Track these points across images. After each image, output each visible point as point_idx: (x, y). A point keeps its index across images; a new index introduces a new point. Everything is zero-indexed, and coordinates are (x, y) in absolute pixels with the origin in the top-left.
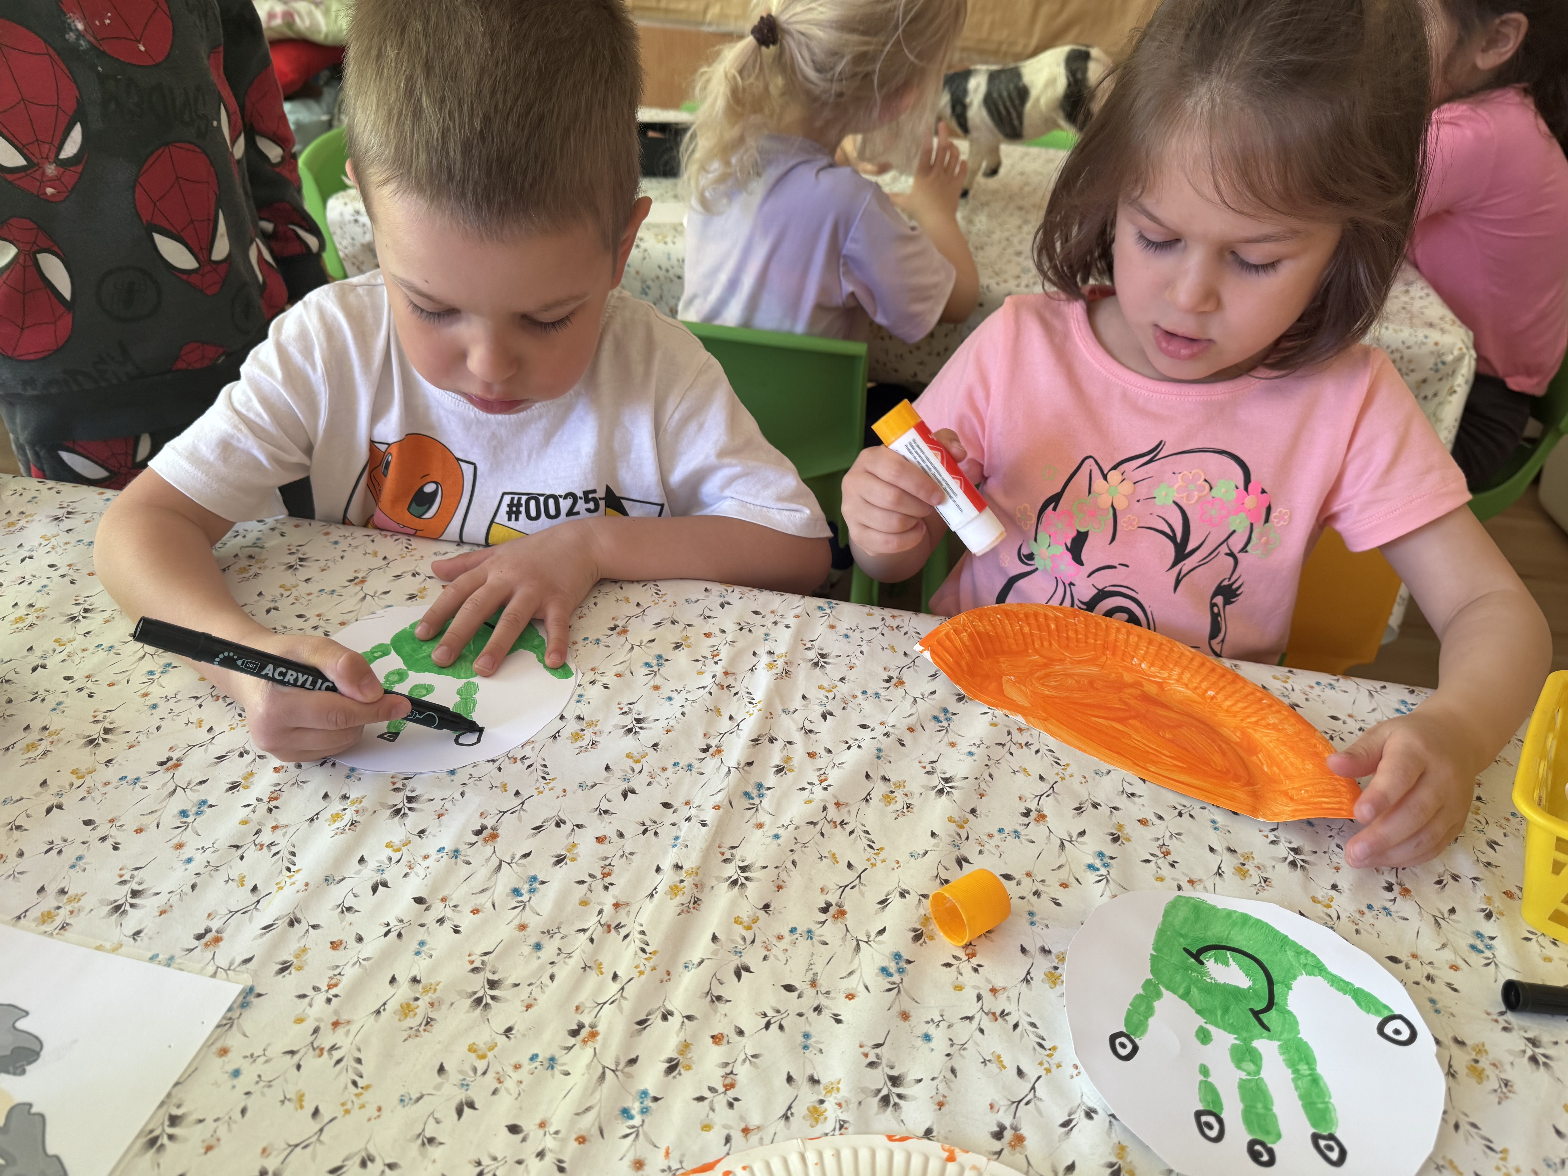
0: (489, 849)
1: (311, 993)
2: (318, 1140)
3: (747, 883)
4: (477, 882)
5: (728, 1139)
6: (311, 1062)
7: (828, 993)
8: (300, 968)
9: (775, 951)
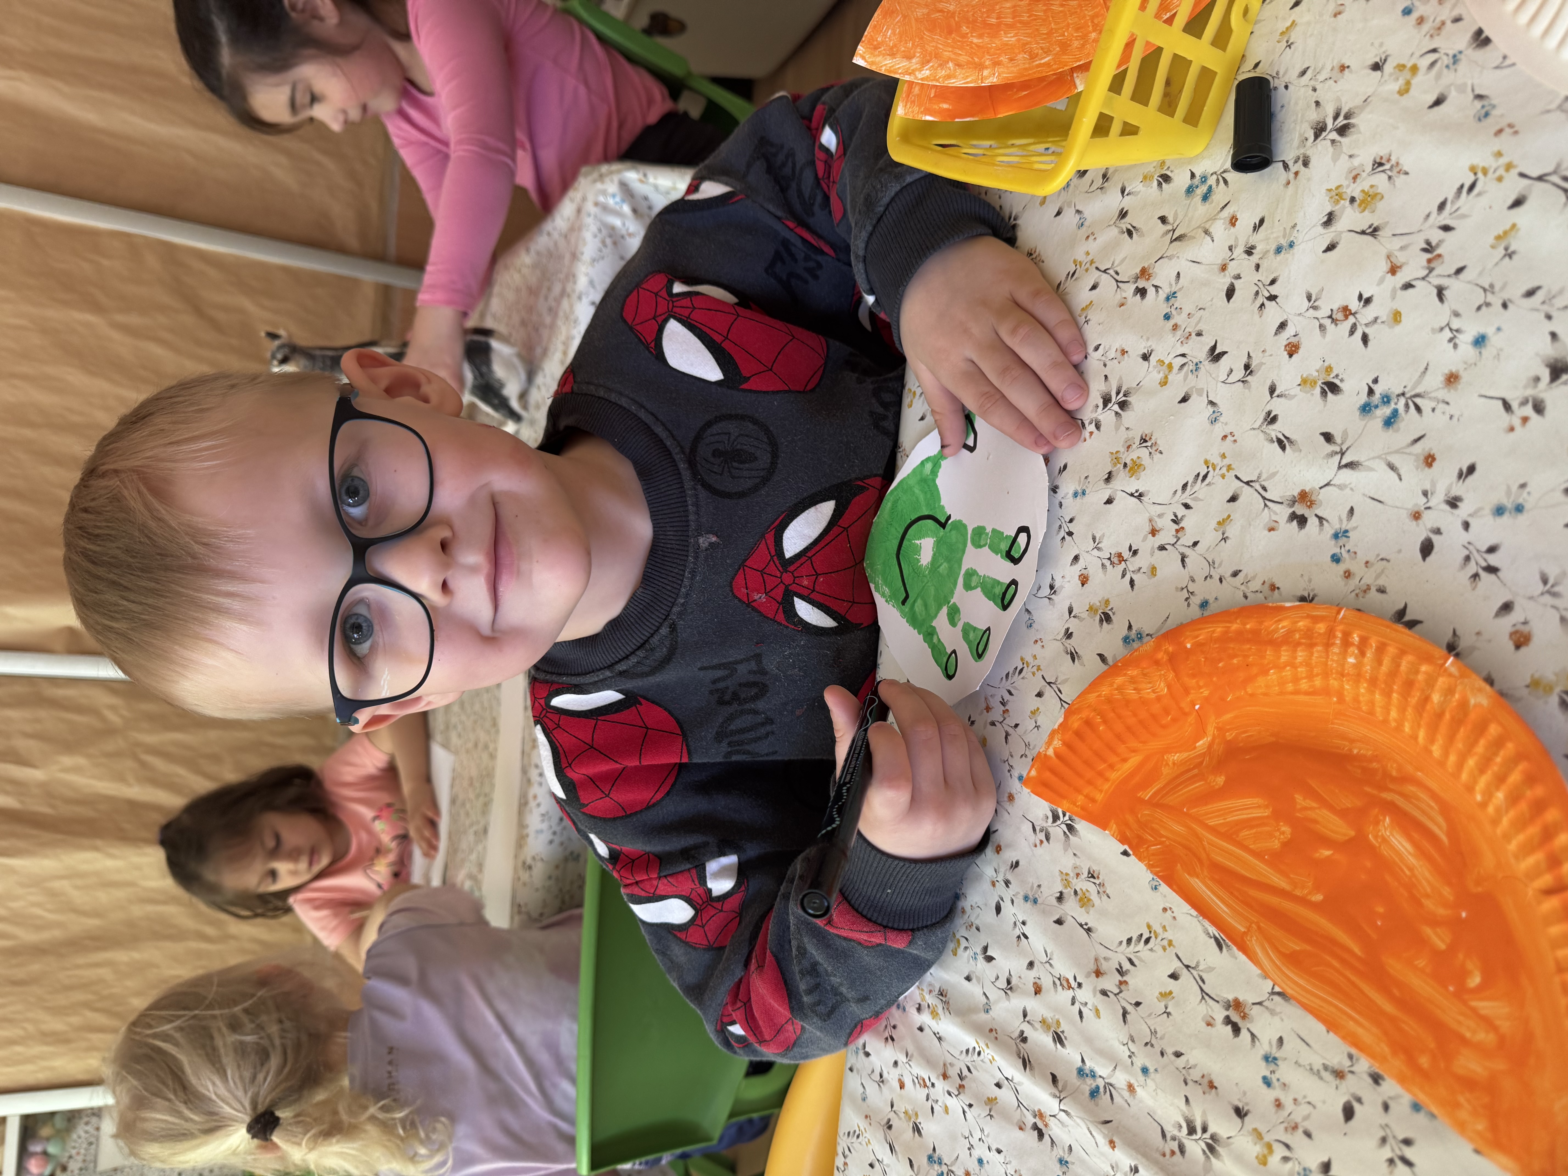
3: (1210, 1131)
9: (1297, 1118)
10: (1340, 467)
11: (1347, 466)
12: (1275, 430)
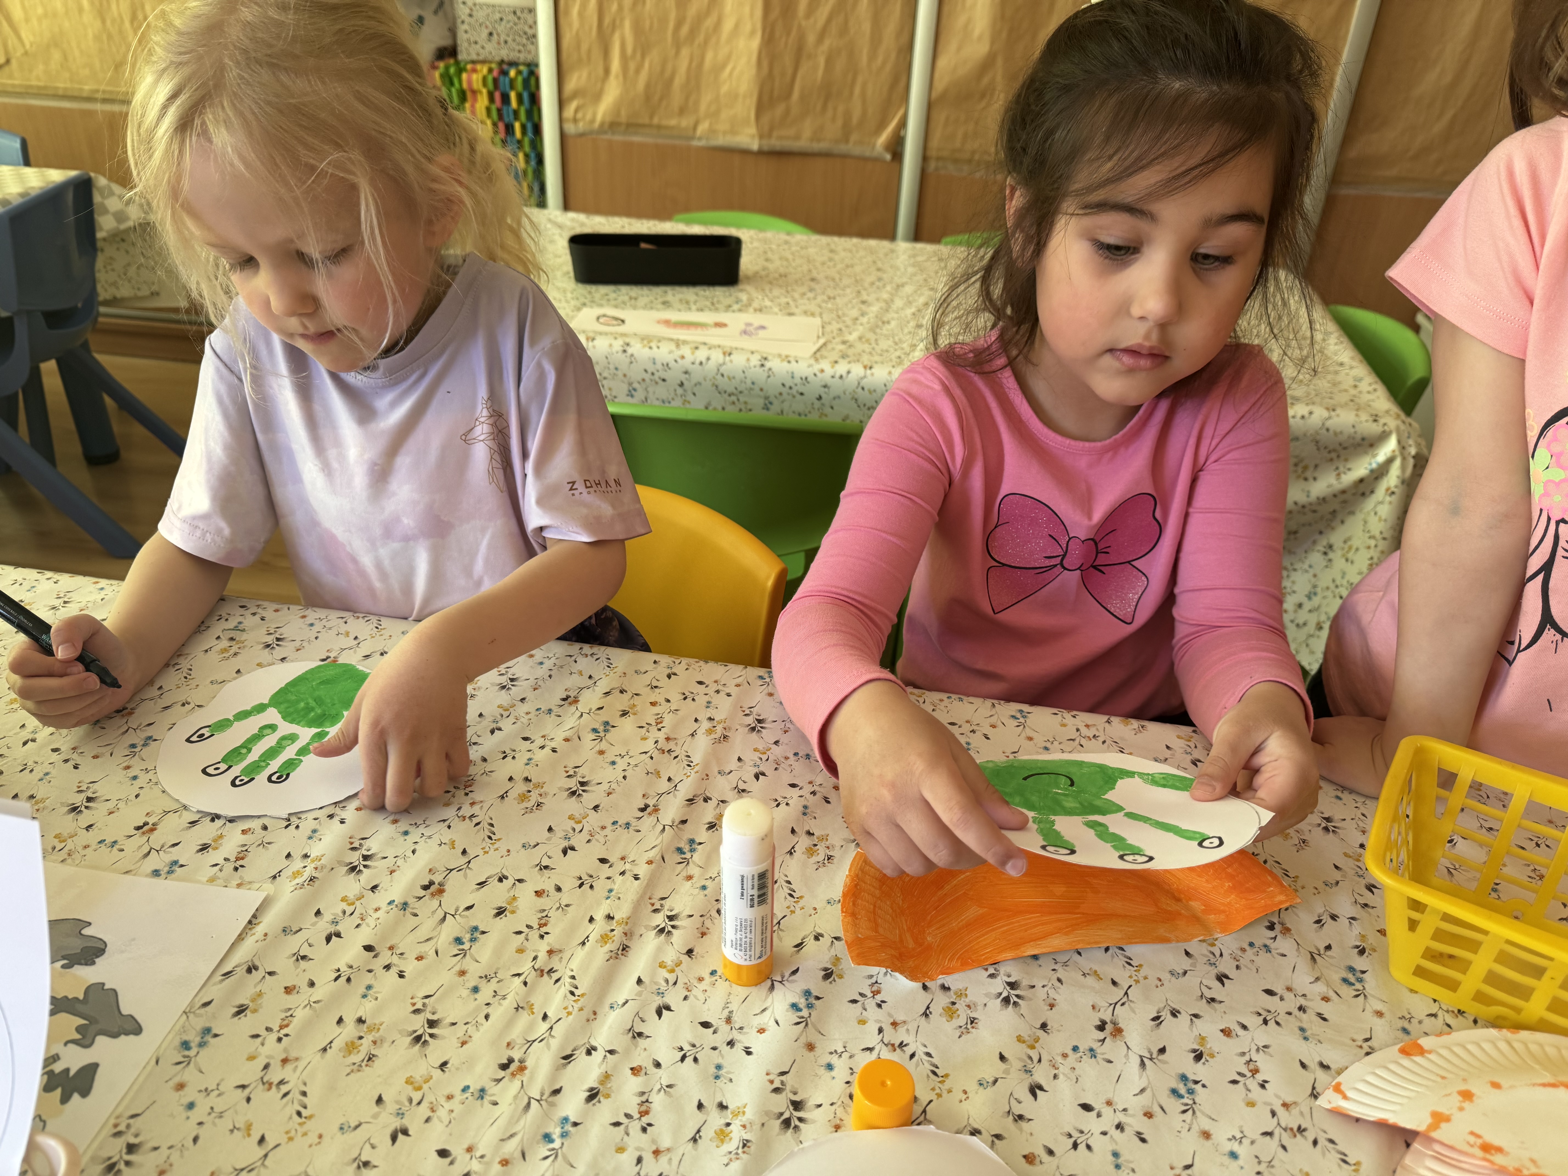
0: (435, 903)
1: (263, 1032)
2: (263, 1164)
3: (673, 931)
4: (424, 932)
5: (639, 1160)
6: (259, 1095)
7: (741, 1028)
8: (255, 1011)
9: (695, 992)
10: (1141, 1057)
11: (1142, 1061)
12: (1166, 1015)
